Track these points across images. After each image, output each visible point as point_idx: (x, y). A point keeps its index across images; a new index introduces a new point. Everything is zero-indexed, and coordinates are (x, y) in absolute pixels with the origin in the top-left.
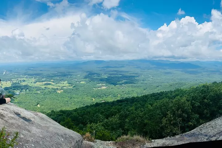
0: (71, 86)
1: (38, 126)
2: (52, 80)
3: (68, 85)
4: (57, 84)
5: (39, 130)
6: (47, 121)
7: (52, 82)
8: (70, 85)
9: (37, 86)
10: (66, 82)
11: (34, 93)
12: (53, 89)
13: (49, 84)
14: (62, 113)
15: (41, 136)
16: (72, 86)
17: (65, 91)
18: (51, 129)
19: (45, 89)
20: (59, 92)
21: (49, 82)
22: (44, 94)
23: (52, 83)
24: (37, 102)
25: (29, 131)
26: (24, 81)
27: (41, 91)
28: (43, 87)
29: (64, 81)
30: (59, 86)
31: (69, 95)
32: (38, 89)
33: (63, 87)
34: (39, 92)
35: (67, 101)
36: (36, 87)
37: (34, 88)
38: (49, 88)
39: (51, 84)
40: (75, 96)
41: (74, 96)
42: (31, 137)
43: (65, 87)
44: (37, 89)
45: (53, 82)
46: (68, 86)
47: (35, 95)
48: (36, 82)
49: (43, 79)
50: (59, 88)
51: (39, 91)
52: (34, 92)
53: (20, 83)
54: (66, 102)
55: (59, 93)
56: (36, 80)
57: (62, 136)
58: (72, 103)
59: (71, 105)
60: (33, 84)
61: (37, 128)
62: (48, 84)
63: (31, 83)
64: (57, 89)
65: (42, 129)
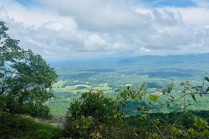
0: (113, 89)
2: (87, 83)
3: (109, 88)
4: (93, 87)
8: (111, 88)
9: (66, 91)
10: (106, 84)
11: (62, 102)
13: (84, 88)
19: (77, 95)
21: (83, 85)
27: (72, 97)
28: (75, 92)
29: (103, 83)
32: (68, 95)
34: (69, 99)
36: (65, 93)
37: (61, 94)
39: (86, 87)
43: (105, 90)
44: (66, 95)
45: (89, 85)
46: (108, 90)
47: (63, 104)
48: (65, 85)
49: (75, 81)
51: (69, 97)
52: (61, 100)
56: (64, 83)
60: (61, 89)
62: (81, 88)
63: (58, 87)
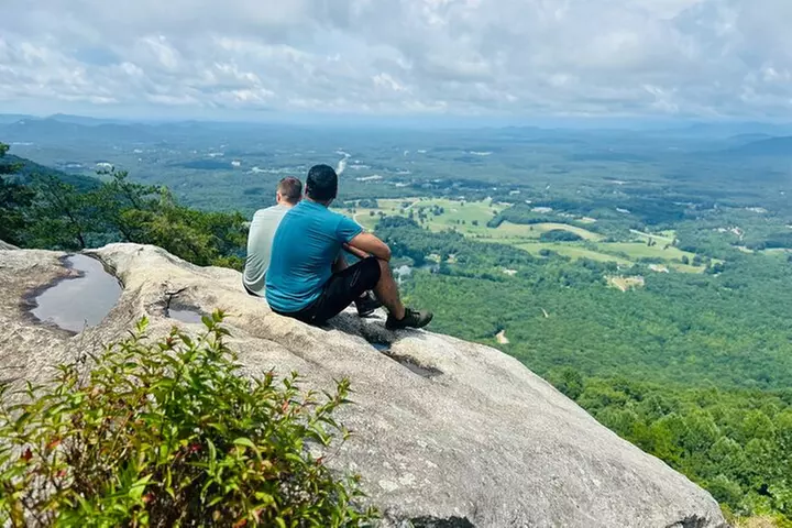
0: (697, 262)
1: (473, 399)
2: (587, 220)
3: (680, 254)
4: (611, 241)
5: (472, 413)
6: (522, 385)
7: (583, 227)
8: (691, 256)
9: (500, 241)
10: (669, 236)
11: (485, 277)
12: (585, 263)
13: (571, 238)
14: (621, 395)
15: (480, 438)
16: (703, 267)
17: (657, 286)
18: (536, 423)
19: (540, 262)
20: (618, 283)
21: (568, 228)
22: (535, 288)
23: (584, 234)
24: (493, 319)
25: (422, 412)
26: (436, 214)
27: (521, 267)
28: (534, 249)
29: (656, 232)
30: (623, 256)
31: (677, 308)
32: (509, 255)
33: (647, 261)
34: (511, 273)
35: (661, 340)
36: (496, 247)
37: (484, 251)
38: (567, 259)
39: (578, 238)
40: (712, 319)
41: (709, 318)
42: (429, 433)
43: (658, 261)
44: (499, 256)
45: (593, 229)
46: (675, 261)
47: (487, 285)
48: (498, 220)
49: (537, 209)
50: (620, 262)
51: (512, 266)
52: (482, 272)
53: (416, 219)
54: (655, 345)
55: (616, 290)
56: (499, 210)
57: (596, 465)
58: (692, 358)
59: (681, 362)
60: (482, 229)
61: (466, 403)
62: (560, 239)
63: (475, 223)
64: (612, 268)
65: (489, 413)
